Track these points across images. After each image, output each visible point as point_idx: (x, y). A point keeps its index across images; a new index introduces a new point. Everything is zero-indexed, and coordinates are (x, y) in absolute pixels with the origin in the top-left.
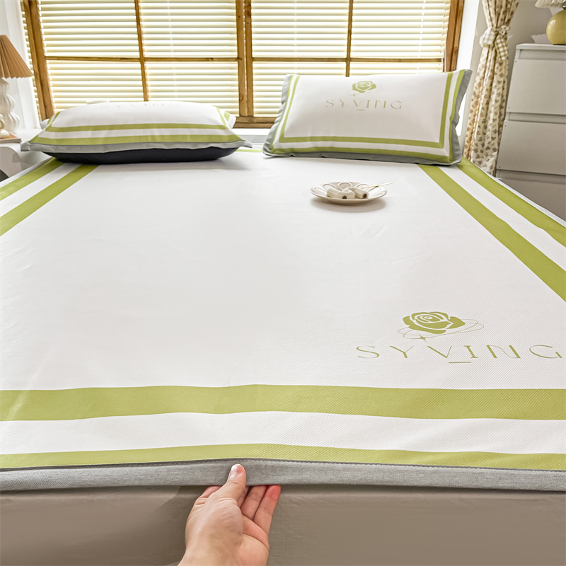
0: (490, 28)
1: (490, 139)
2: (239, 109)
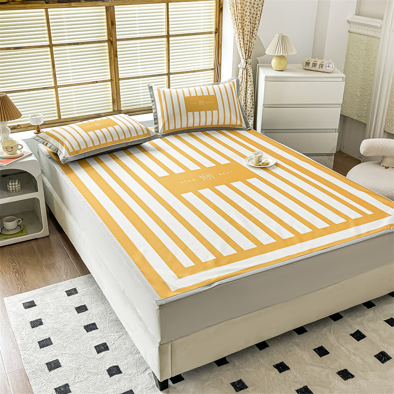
1: (249, 112)
2: (112, 107)
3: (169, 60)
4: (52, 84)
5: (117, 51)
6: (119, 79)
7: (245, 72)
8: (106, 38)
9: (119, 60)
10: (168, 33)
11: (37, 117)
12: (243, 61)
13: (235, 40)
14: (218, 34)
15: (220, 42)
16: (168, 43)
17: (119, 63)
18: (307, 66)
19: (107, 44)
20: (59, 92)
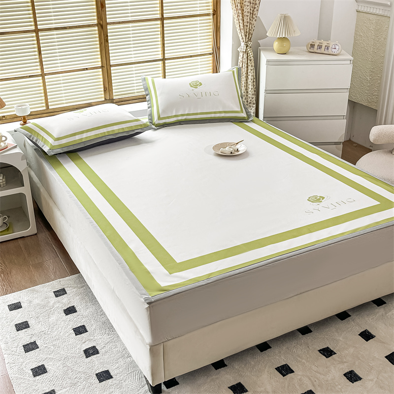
2: (103, 96)
3: (163, 44)
4: (39, 72)
5: (107, 36)
6: (111, 66)
7: (245, 56)
8: (96, 22)
9: (110, 45)
10: (162, 15)
11: (23, 107)
12: (243, 44)
13: (234, 22)
14: (216, 15)
15: (218, 24)
16: (163, 27)
17: (110, 48)
18: (312, 48)
19: (96, 28)
20: (46, 80)
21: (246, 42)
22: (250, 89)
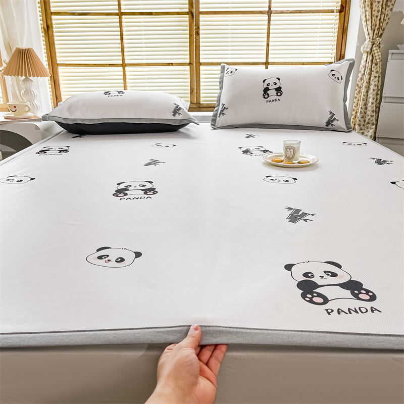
0: (368, 40)
2: (190, 99)
5: (199, 28)
6: (200, 64)
8: (187, 9)
15: (346, 24)
19: (187, 17)
20: (127, 73)
21: (373, 39)
22: (370, 104)
